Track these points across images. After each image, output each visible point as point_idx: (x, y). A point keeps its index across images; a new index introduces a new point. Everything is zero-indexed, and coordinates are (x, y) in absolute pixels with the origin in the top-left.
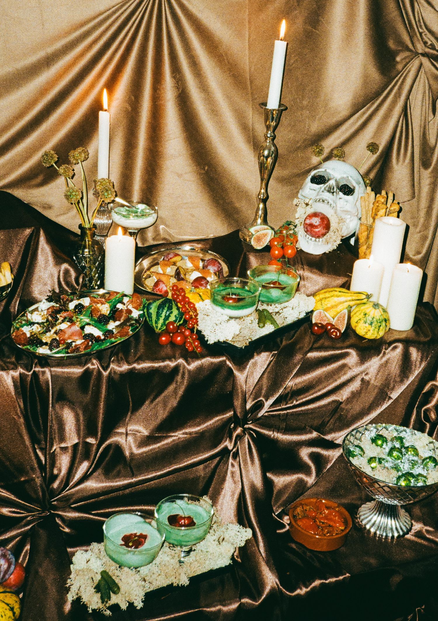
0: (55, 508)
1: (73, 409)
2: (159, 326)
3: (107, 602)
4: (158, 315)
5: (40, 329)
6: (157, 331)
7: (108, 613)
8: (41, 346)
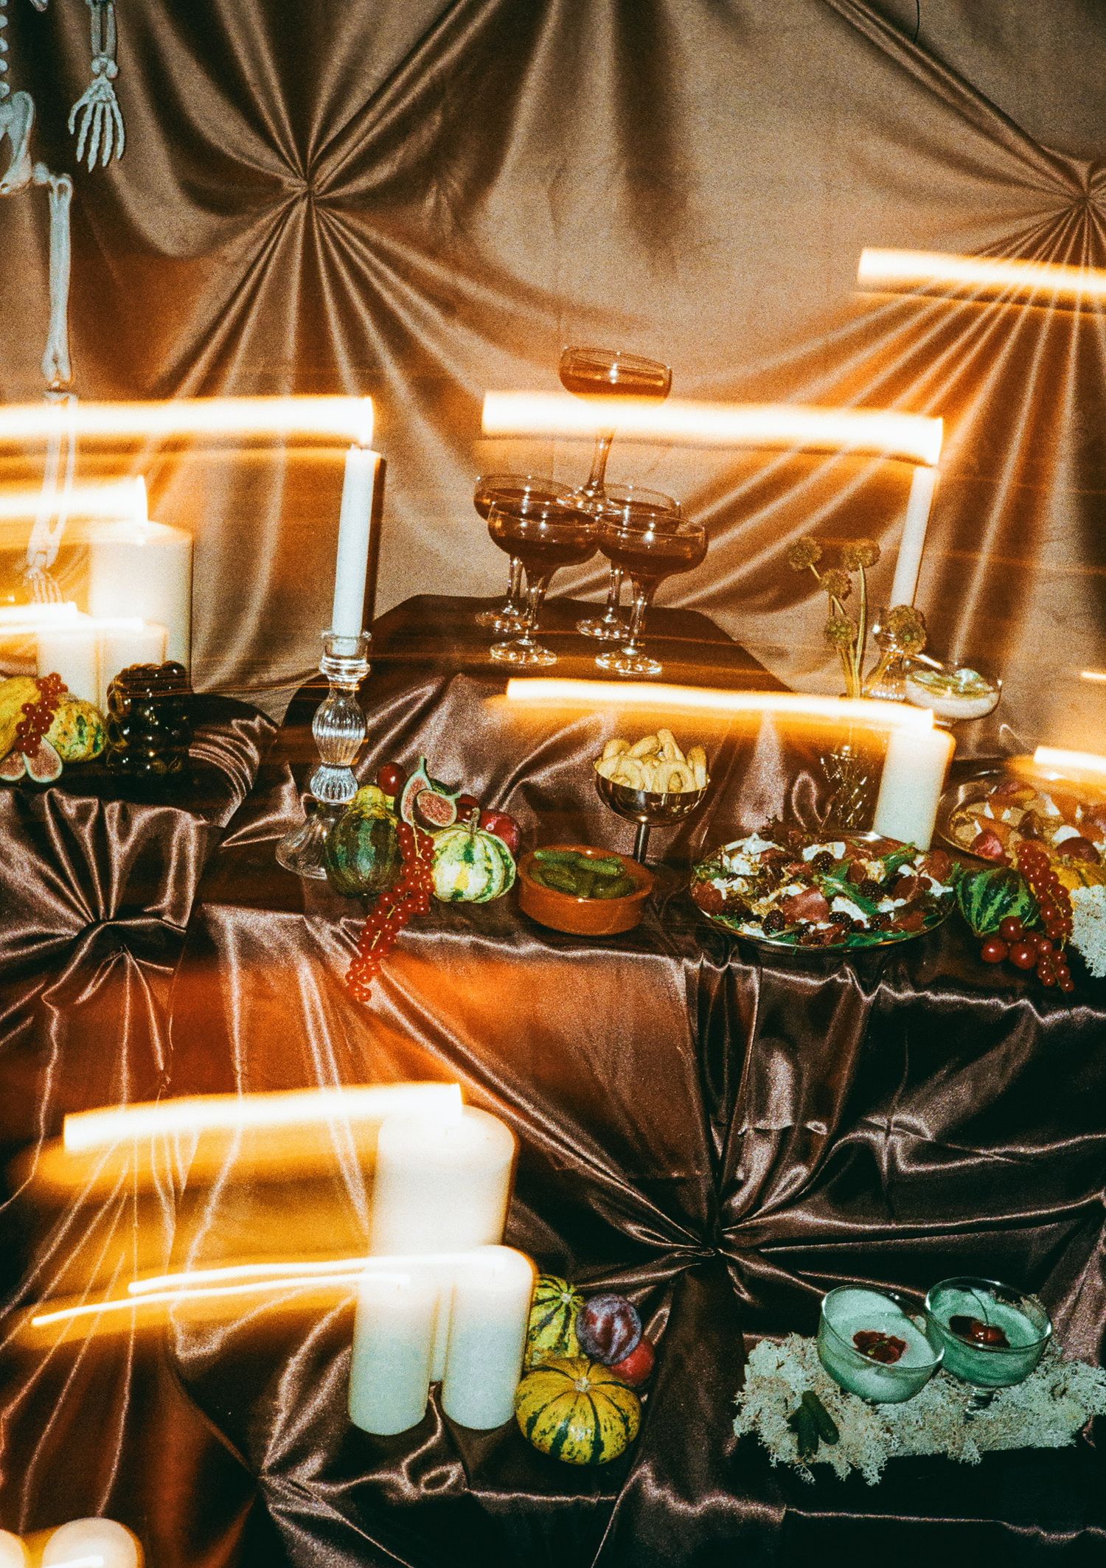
0: (728, 1246)
1: (791, 1057)
2: (984, 923)
3: (809, 1455)
4: (986, 901)
5: (746, 888)
6: (979, 932)
7: (809, 1476)
8: (747, 922)
